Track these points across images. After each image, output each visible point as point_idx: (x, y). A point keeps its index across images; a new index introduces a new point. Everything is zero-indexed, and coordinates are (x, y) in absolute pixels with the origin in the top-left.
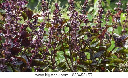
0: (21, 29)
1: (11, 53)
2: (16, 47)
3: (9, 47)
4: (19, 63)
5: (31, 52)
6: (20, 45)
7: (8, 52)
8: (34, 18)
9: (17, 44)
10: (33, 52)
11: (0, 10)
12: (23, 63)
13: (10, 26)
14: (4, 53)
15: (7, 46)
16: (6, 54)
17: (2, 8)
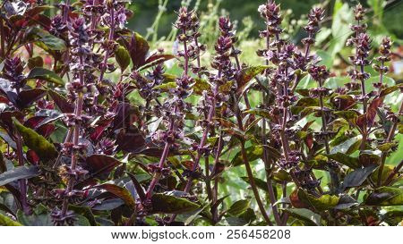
0: (115, 98)
1: (87, 172)
2: (102, 153)
3: (82, 153)
4: (108, 202)
5: (148, 168)
6: (115, 147)
7: (79, 169)
8: (153, 64)
9: (105, 143)
10: (154, 168)
11: (47, 37)
12: (120, 204)
13: (85, 89)
14: (66, 172)
15: (75, 150)
16: (72, 176)
17: (52, 33)
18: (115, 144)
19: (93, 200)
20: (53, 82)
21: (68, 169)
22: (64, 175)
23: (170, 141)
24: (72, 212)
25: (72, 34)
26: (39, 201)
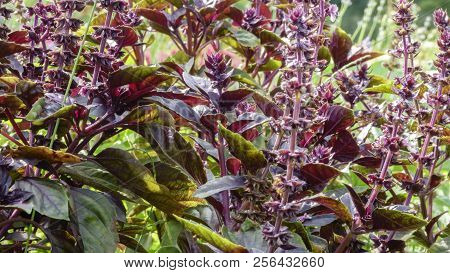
0: (325, 100)
1: (303, 183)
2: (317, 162)
3: (299, 162)
4: (318, 218)
5: (368, 179)
6: (332, 155)
7: (295, 179)
8: (358, 63)
9: (320, 151)
10: (374, 179)
11: (239, 32)
12: (333, 220)
13: (304, 89)
14: (281, 183)
15: (291, 158)
16: (288, 187)
17: (245, 28)
18: (332, 152)
19: (302, 214)
20: (243, 83)
21: (283, 180)
22: (279, 186)
23: (393, 148)
24: (285, 228)
25: (290, 27)
26: (245, 215)
